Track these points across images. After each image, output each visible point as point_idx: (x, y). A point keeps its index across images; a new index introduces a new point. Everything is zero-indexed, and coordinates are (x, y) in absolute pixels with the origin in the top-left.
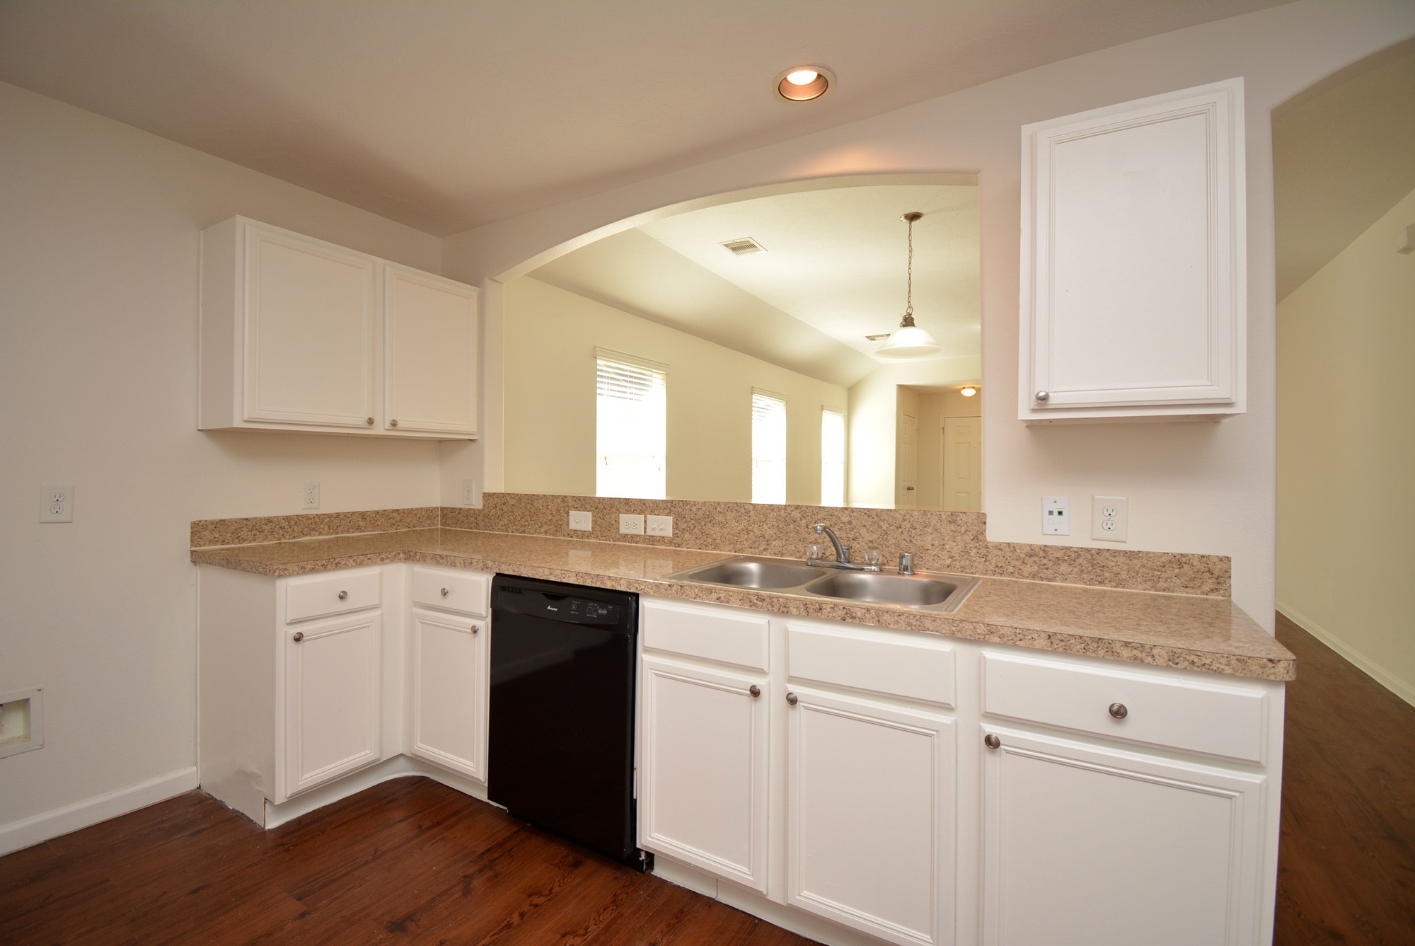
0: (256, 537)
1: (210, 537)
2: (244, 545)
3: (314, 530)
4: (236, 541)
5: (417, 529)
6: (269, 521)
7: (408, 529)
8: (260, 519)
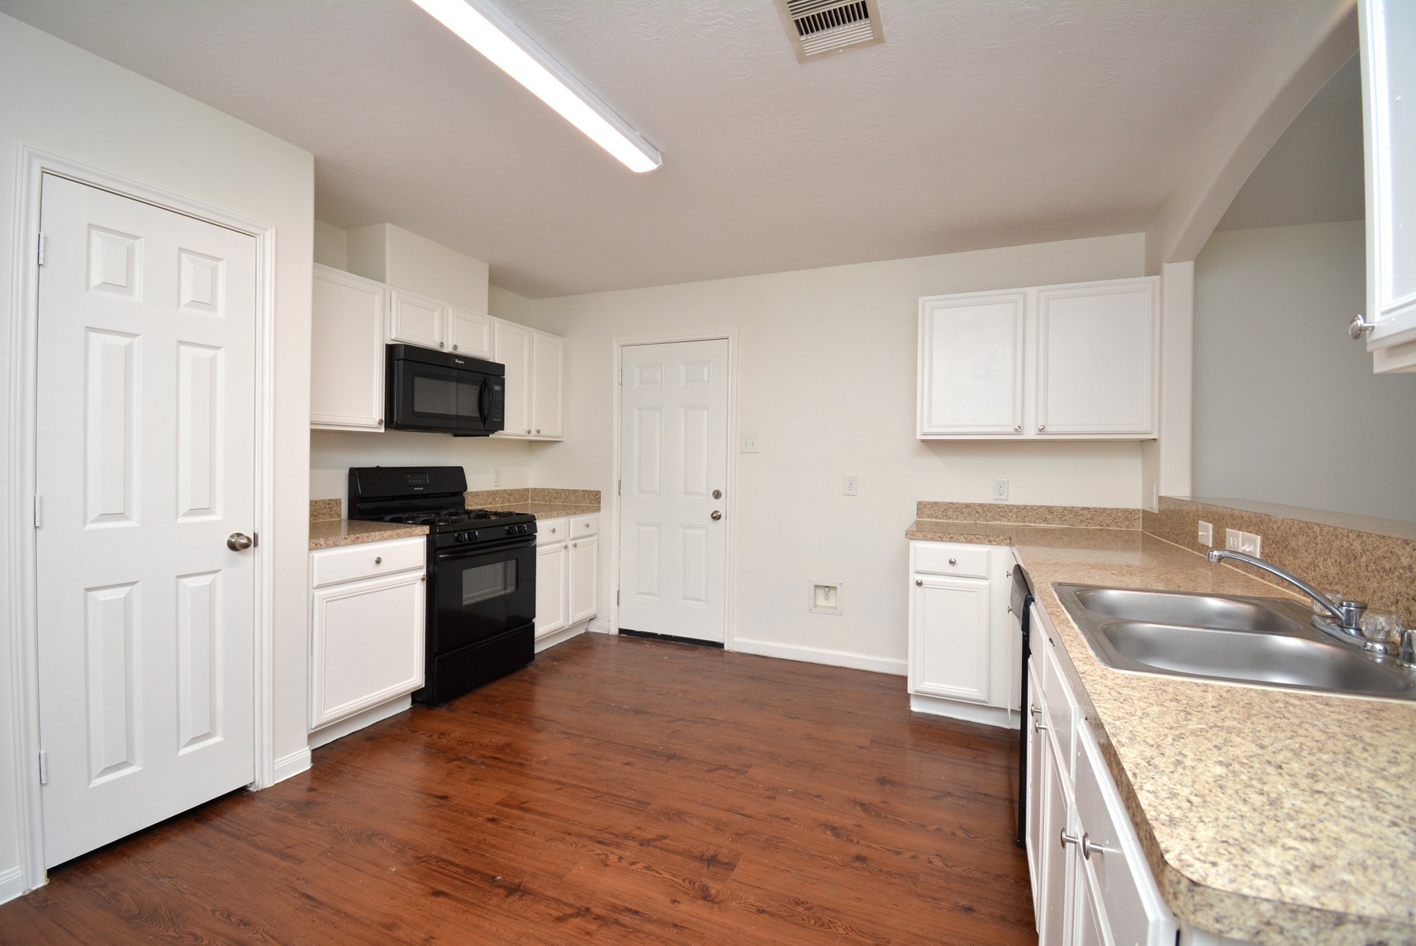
0: (959, 517)
1: (928, 513)
2: (950, 521)
3: (1003, 516)
4: (945, 517)
5: (1111, 528)
6: (968, 506)
7: (1099, 527)
8: (961, 504)
